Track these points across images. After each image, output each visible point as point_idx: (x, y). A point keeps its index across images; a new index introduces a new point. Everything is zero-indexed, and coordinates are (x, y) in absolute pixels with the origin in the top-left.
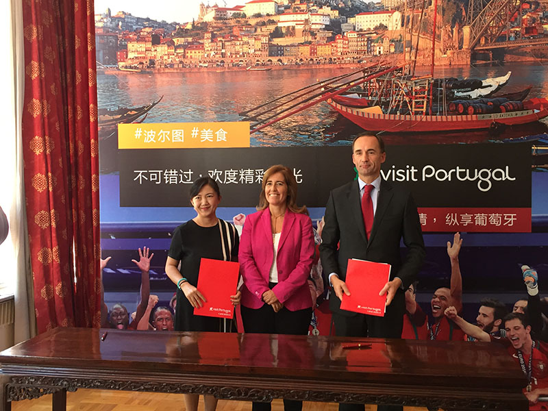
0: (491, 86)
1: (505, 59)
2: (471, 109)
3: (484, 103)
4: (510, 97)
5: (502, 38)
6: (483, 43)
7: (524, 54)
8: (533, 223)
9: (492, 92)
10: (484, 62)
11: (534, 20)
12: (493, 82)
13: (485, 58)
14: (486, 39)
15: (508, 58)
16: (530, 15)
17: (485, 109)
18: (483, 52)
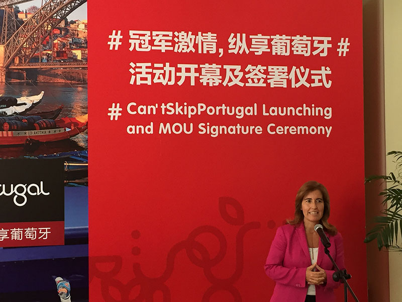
0: (25, 104)
1: (38, 79)
2: (6, 126)
3: (19, 120)
4: (43, 115)
5: (35, 59)
6: (18, 62)
7: (56, 76)
8: (66, 236)
9: (27, 110)
10: (18, 81)
11: (64, 45)
12: (27, 101)
13: (20, 76)
14: (20, 59)
15: (41, 78)
16: (60, 40)
17: (19, 126)
18: (17, 71)
